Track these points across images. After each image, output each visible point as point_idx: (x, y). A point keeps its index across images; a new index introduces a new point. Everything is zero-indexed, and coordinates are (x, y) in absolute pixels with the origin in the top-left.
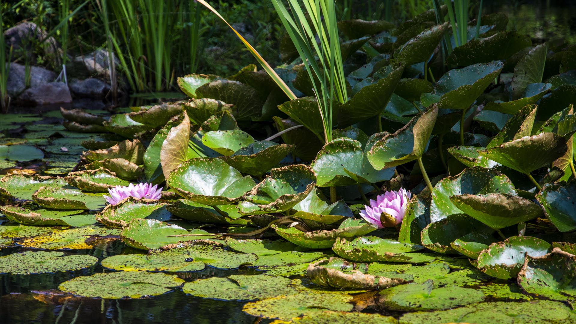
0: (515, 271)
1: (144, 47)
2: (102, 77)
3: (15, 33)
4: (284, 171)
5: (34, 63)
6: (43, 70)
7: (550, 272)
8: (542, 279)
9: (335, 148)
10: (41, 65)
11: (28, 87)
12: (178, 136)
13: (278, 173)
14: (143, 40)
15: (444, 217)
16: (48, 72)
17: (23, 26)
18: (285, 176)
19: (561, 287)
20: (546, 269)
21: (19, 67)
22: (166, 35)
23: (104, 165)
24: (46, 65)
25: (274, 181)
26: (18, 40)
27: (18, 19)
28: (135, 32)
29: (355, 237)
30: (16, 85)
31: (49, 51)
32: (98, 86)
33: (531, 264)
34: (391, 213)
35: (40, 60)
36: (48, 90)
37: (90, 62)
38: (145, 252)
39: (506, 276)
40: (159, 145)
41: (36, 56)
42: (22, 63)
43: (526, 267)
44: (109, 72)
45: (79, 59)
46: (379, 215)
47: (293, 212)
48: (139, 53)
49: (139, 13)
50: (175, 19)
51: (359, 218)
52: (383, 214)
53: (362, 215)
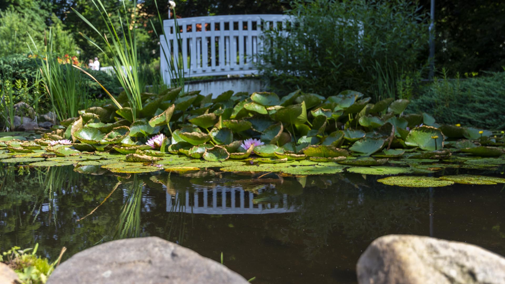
0: (202, 154)
1: (67, 111)
2: (51, 121)
3: (17, 106)
4: (118, 129)
5: (24, 115)
6: (28, 118)
7: (214, 154)
8: (212, 156)
9: (136, 124)
10: (27, 117)
11: (22, 124)
12: (78, 124)
13: (116, 130)
14: (67, 109)
15: (177, 143)
16: (30, 119)
17: (20, 104)
18: (118, 131)
19: (218, 159)
20: (213, 153)
21: (19, 118)
22: (75, 107)
23: (49, 137)
24: (30, 117)
25: (114, 133)
26: (18, 108)
27: (19, 101)
28: (64, 106)
29: (144, 150)
30: (17, 123)
31: (30, 112)
32: (49, 124)
33: (207, 151)
34: (158, 143)
35: (27, 115)
36: (29, 125)
37: (46, 116)
38: (64, 156)
39: (199, 157)
40: (70, 129)
41: (25, 114)
42: (20, 116)
43: (206, 152)
44: (54, 119)
45: (42, 115)
46: (153, 143)
47: (121, 144)
48: (65, 112)
49: (65, 99)
50: (79, 101)
51: (146, 144)
52: (155, 143)
53: (146, 143)
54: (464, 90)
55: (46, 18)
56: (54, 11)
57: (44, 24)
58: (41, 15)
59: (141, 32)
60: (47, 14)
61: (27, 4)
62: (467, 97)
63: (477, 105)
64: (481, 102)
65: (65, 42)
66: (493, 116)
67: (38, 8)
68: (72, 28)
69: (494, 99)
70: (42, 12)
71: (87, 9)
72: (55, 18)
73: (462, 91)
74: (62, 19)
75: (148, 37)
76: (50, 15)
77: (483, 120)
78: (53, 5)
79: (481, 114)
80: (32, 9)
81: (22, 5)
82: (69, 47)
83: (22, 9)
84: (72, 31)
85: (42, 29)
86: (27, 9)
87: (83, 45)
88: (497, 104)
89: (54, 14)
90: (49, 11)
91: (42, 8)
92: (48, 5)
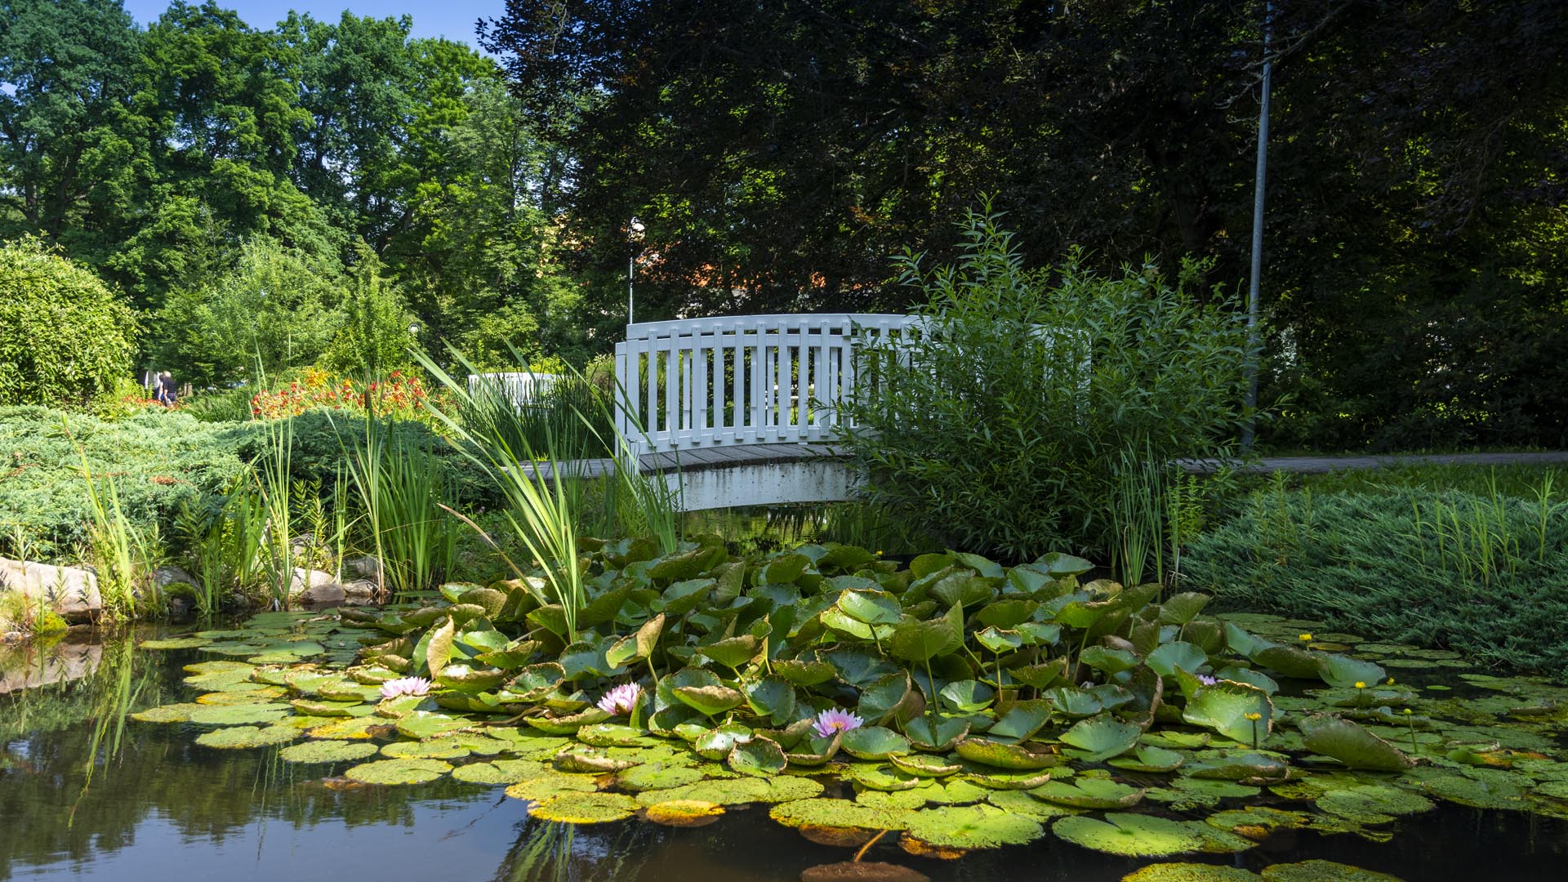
0: (726, 753)
1: (407, 553)
3: (298, 542)
4: (538, 668)
6: (321, 572)
7: (753, 753)
9: (576, 648)
10: (320, 569)
11: (307, 589)
12: (442, 636)
13: (534, 669)
15: (667, 707)
16: (325, 575)
18: (539, 672)
19: (761, 766)
20: (750, 752)
21: (301, 572)
23: (379, 660)
24: (324, 568)
25: (530, 675)
29: (595, 724)
30: (297, 587)
32: (368, 586)
33: (738, 747)
34: (625, 704)
35: (319, 564)
36: (324, 591)
37: (361, 566)
38: (418, 740)
39: (719, 758)
40: (426, 644)
41: (315, 562)
42: (303, 567)
43: (734, 750)
45: (352, 562)
46: (614, 704)
48: (403, 559)
51: (597, 707)
52: (618, 706)
53: (599, 704)
54: (1322, 527)
55: (343, 246)
56: (361, 230)
57: (338, 260)
58: (332, 240)
59: (563, 285)
60: (343, 237)
61: (300, 214)
62: (1329, 548)
63: (1353, 573)
64: (1366, 567)
65: (387, 315)
66: (1388, 607)
67: (323, 222)
68: (402, 271)
69: (1391, 562)
70: (333, 231)
71: (436, 226)
72: (364, 248)
73: (1319, 528)
74: (379, 251)
75: (579, 297)
76: (353, 239)
77: (1367, 614)
78: (359, 218)
79: (1361, 599)
80: (311, 225)
81: (288, 215)
82: (395, 324)
83: (289, 224)
84: (402, 279)
85: (333, 272)
86: (298, 225)
87: (428, 313)
88: (1400, 576)
89: (360, 238)
90: (349, 230)
91: (335, 222)
92: (347, 217)
